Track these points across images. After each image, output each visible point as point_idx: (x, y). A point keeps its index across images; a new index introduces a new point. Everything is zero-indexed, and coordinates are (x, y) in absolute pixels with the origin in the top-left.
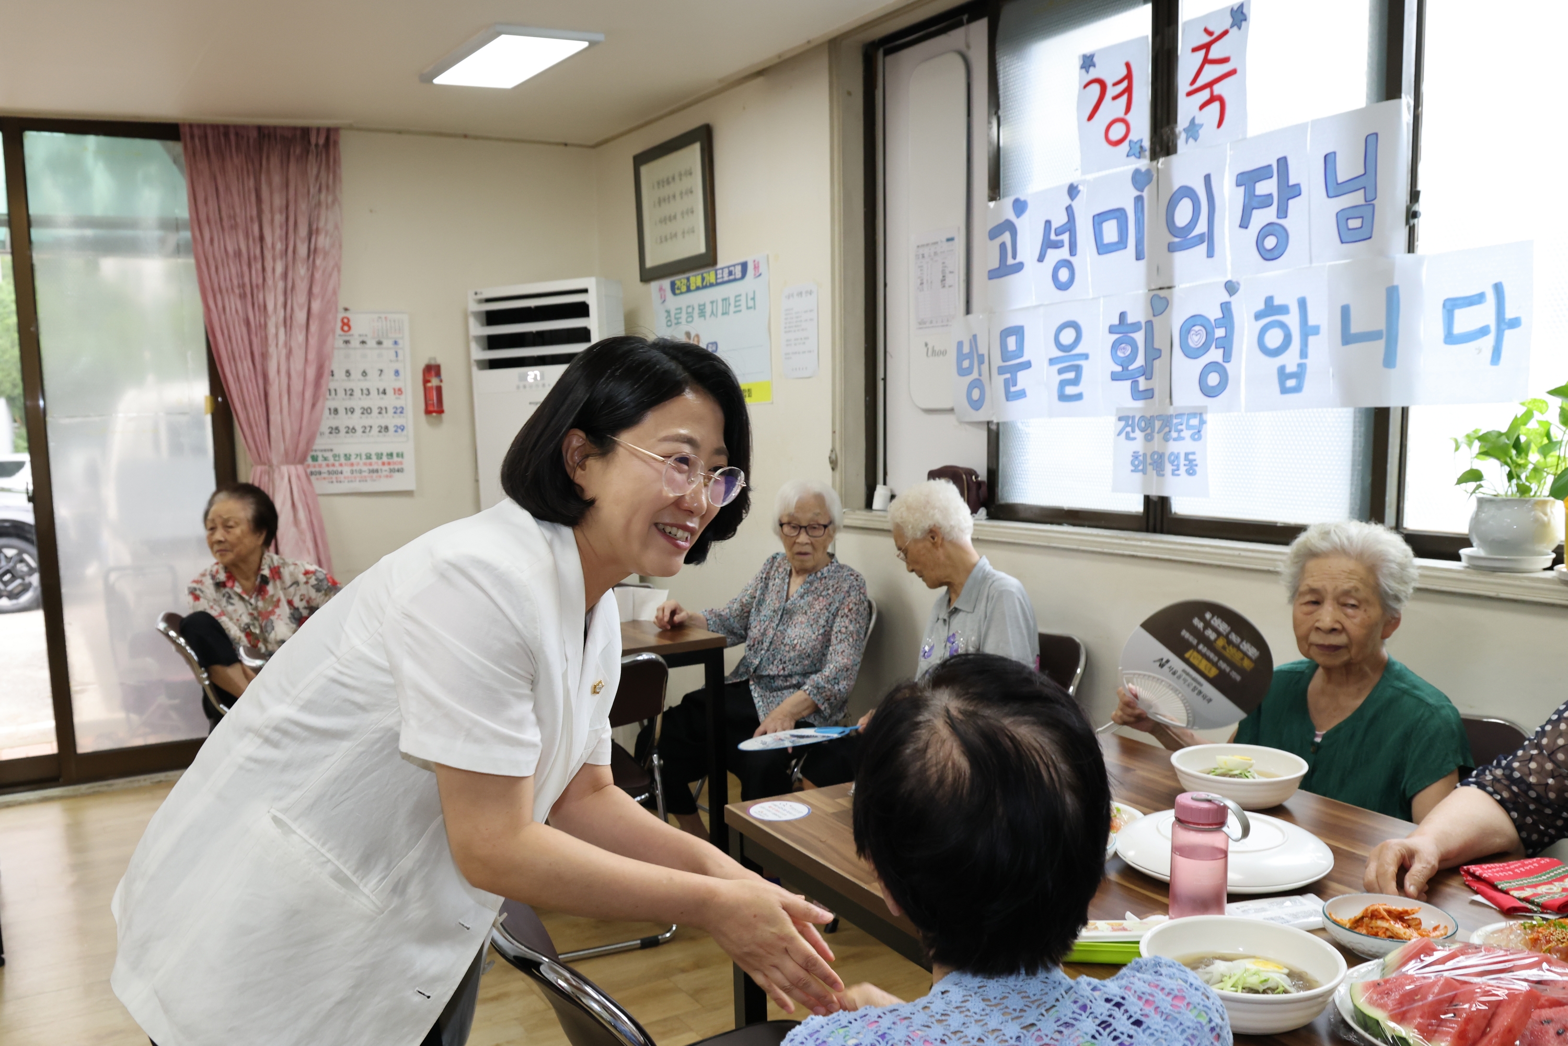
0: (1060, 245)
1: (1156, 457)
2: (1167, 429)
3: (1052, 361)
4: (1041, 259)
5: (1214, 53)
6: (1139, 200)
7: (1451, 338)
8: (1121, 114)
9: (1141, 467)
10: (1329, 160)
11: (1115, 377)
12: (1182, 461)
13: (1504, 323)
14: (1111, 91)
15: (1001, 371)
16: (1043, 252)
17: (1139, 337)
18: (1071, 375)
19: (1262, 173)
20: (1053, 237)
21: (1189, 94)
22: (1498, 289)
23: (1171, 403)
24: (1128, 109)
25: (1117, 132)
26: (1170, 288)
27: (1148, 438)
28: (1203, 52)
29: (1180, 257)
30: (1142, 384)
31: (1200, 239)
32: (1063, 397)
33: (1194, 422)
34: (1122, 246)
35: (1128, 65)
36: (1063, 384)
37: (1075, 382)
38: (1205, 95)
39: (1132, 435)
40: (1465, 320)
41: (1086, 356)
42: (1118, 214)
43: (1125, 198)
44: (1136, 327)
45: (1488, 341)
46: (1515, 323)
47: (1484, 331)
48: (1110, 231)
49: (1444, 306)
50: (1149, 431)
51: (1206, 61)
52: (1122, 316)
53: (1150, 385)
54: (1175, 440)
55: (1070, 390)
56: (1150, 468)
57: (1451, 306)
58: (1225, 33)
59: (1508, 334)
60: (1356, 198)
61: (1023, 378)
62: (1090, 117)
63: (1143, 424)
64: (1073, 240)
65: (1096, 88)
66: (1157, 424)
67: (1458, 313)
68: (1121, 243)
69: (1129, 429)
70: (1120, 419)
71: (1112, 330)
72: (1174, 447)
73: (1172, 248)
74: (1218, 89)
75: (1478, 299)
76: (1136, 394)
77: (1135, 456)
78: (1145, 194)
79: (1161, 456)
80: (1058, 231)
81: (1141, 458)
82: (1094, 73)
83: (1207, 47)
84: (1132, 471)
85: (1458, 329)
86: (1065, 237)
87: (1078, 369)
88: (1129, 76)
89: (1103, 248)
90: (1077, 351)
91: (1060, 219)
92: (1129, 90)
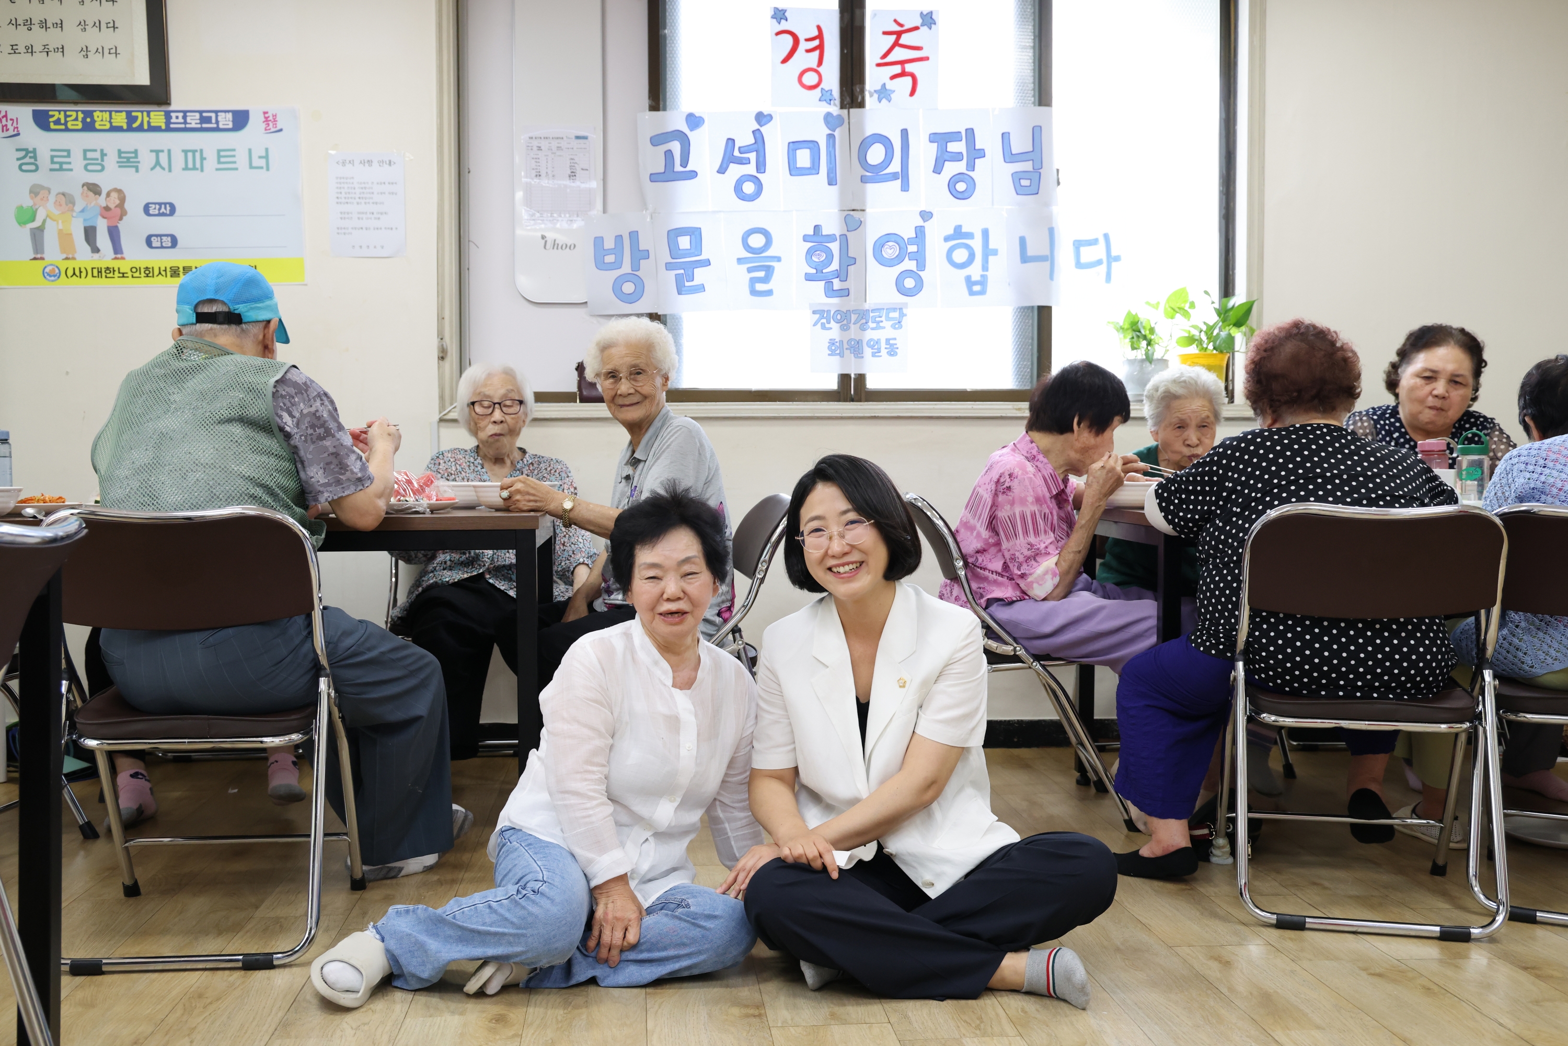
0: (744, 162)
1: (853, 343)
2: (864, 321)
3: (740, 261)
4: (722, 170)
5: (905, 39)
6: (831, 137)
7: (1079, 265)
8: (814, 65)
9: (838, 352)
10: (1005, 137)
11: (809, 278)
12: (883, 345)
13: (1112, 259)
14: (803, 46)
15: (669, 266)
16: (725, 165)
17: (835, 247)
18: (761, 274)
19: (954, 136)
20: (736, 153)
21: (879, 65)
22: (1106, 236)
23: (866, 301)
24: (820, 63)
25: (810, 79)
26: (864, 210)
27: (845, 328)
28: (893, 37)
29: (872, 189)
30: (837, 284)
31: (894, 176)
32: (754, 292)
33: (895, 315)
34: (814, 172)
35: (819, 28)
36: (753, 281)
37: (766, 280)
38: (897, 69)
39: (827, 326)
40: (1088, 255)
41: (779, 259)
42: (813, 145)
43: (820, 134)
44: (832, 238)
45: (1103, 268)
46: (1117, 259)
47: (1099, 262)
48: (803, 158)
49: (1074, 245)
50: (845, 322)
51: (896, 44)
52: (817, 228)
53: (844, 285)
54: (873, 329)
55: (760, 287)
56: (847, 352)
57: (1078, 245)
58: (916, 28)
59: (1114, 265)
60: (1027, 166)
61: (700, 275)
62: (785, 61)
63: (839, 317)
64: (761, 159)
65: (789, 40)
66: (854, 317)
67: (1082, 249)
68: (814, 169)
69: (824, 321)
70: (814, 312)
71: (806, 238)
72: (870, 335)
73: (864, 180)
74: (909, 68)
75: (1094, 242)
76: (830, 291)
77: (832, 342)
78: (836, 133)
79: (859, 342)
80: (742, 149)
81: (838, 344)
82: (784, 26)
83: (899, 34)
84: (829, 355)
85: (1084, 260)
86: (752, 156)
87: (769, 270)
88: (820, 36)
89: (794, 170)
90: (769, 253)
91: (745, 139)
92: (821, 47)
